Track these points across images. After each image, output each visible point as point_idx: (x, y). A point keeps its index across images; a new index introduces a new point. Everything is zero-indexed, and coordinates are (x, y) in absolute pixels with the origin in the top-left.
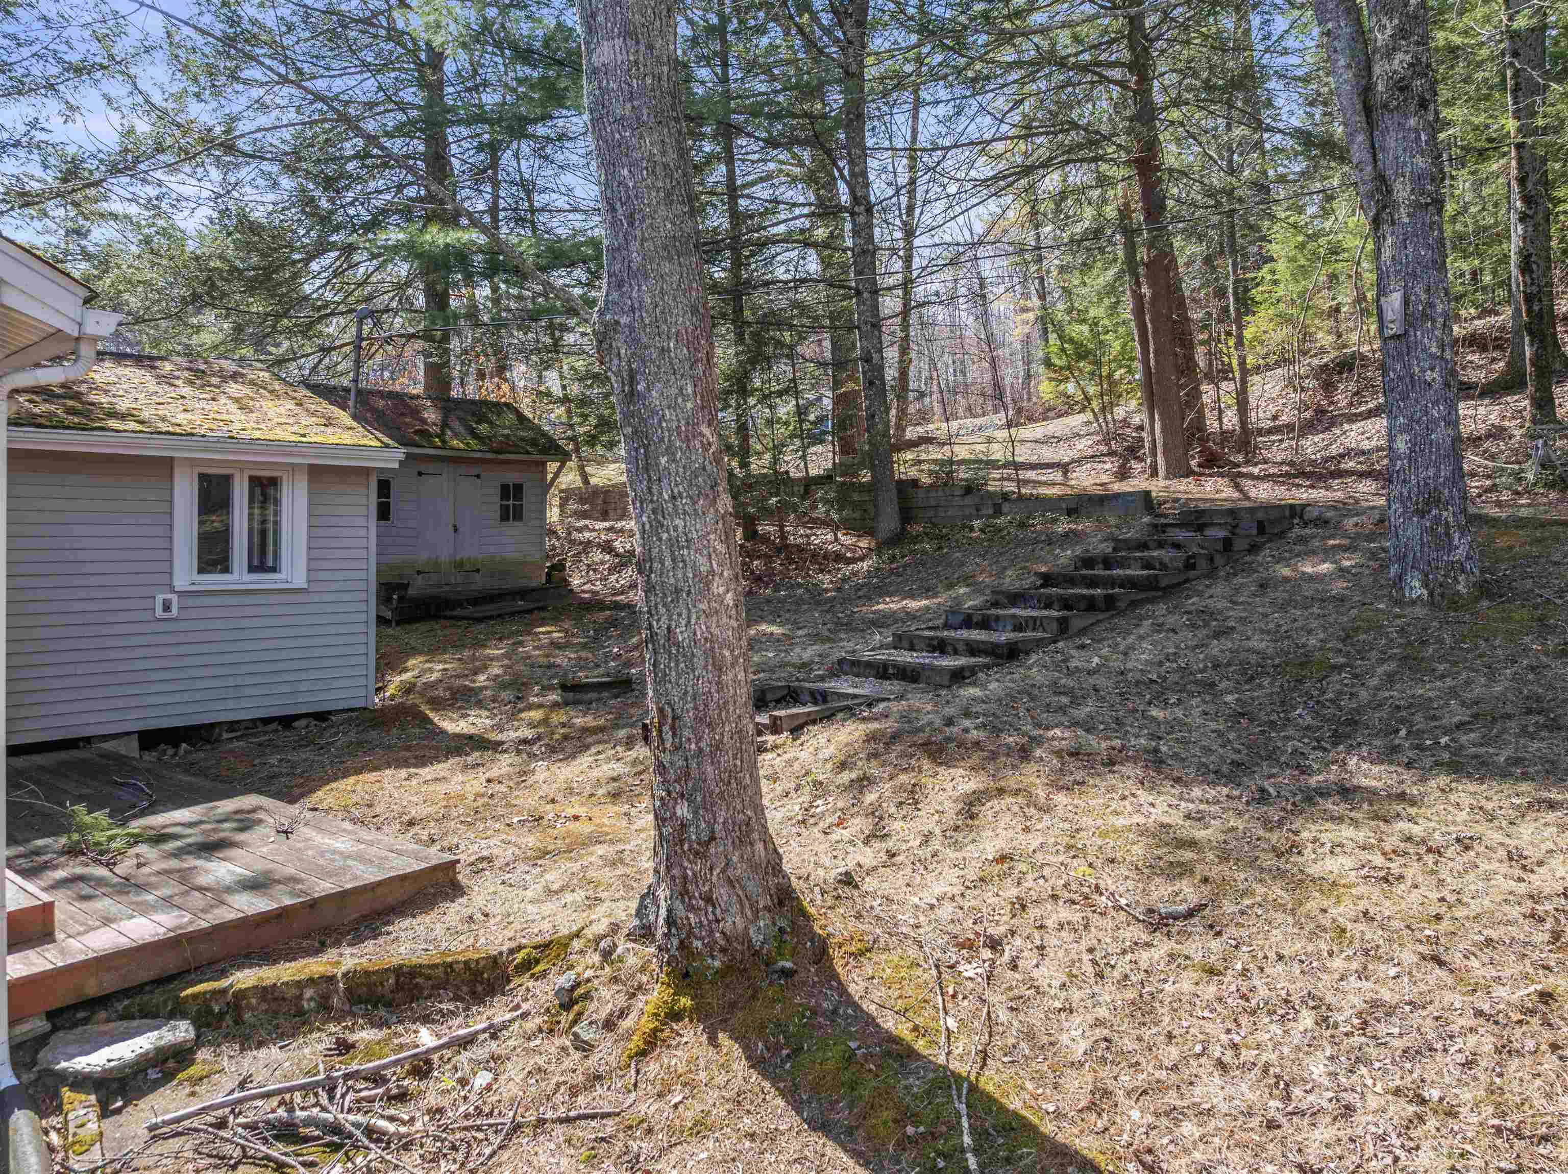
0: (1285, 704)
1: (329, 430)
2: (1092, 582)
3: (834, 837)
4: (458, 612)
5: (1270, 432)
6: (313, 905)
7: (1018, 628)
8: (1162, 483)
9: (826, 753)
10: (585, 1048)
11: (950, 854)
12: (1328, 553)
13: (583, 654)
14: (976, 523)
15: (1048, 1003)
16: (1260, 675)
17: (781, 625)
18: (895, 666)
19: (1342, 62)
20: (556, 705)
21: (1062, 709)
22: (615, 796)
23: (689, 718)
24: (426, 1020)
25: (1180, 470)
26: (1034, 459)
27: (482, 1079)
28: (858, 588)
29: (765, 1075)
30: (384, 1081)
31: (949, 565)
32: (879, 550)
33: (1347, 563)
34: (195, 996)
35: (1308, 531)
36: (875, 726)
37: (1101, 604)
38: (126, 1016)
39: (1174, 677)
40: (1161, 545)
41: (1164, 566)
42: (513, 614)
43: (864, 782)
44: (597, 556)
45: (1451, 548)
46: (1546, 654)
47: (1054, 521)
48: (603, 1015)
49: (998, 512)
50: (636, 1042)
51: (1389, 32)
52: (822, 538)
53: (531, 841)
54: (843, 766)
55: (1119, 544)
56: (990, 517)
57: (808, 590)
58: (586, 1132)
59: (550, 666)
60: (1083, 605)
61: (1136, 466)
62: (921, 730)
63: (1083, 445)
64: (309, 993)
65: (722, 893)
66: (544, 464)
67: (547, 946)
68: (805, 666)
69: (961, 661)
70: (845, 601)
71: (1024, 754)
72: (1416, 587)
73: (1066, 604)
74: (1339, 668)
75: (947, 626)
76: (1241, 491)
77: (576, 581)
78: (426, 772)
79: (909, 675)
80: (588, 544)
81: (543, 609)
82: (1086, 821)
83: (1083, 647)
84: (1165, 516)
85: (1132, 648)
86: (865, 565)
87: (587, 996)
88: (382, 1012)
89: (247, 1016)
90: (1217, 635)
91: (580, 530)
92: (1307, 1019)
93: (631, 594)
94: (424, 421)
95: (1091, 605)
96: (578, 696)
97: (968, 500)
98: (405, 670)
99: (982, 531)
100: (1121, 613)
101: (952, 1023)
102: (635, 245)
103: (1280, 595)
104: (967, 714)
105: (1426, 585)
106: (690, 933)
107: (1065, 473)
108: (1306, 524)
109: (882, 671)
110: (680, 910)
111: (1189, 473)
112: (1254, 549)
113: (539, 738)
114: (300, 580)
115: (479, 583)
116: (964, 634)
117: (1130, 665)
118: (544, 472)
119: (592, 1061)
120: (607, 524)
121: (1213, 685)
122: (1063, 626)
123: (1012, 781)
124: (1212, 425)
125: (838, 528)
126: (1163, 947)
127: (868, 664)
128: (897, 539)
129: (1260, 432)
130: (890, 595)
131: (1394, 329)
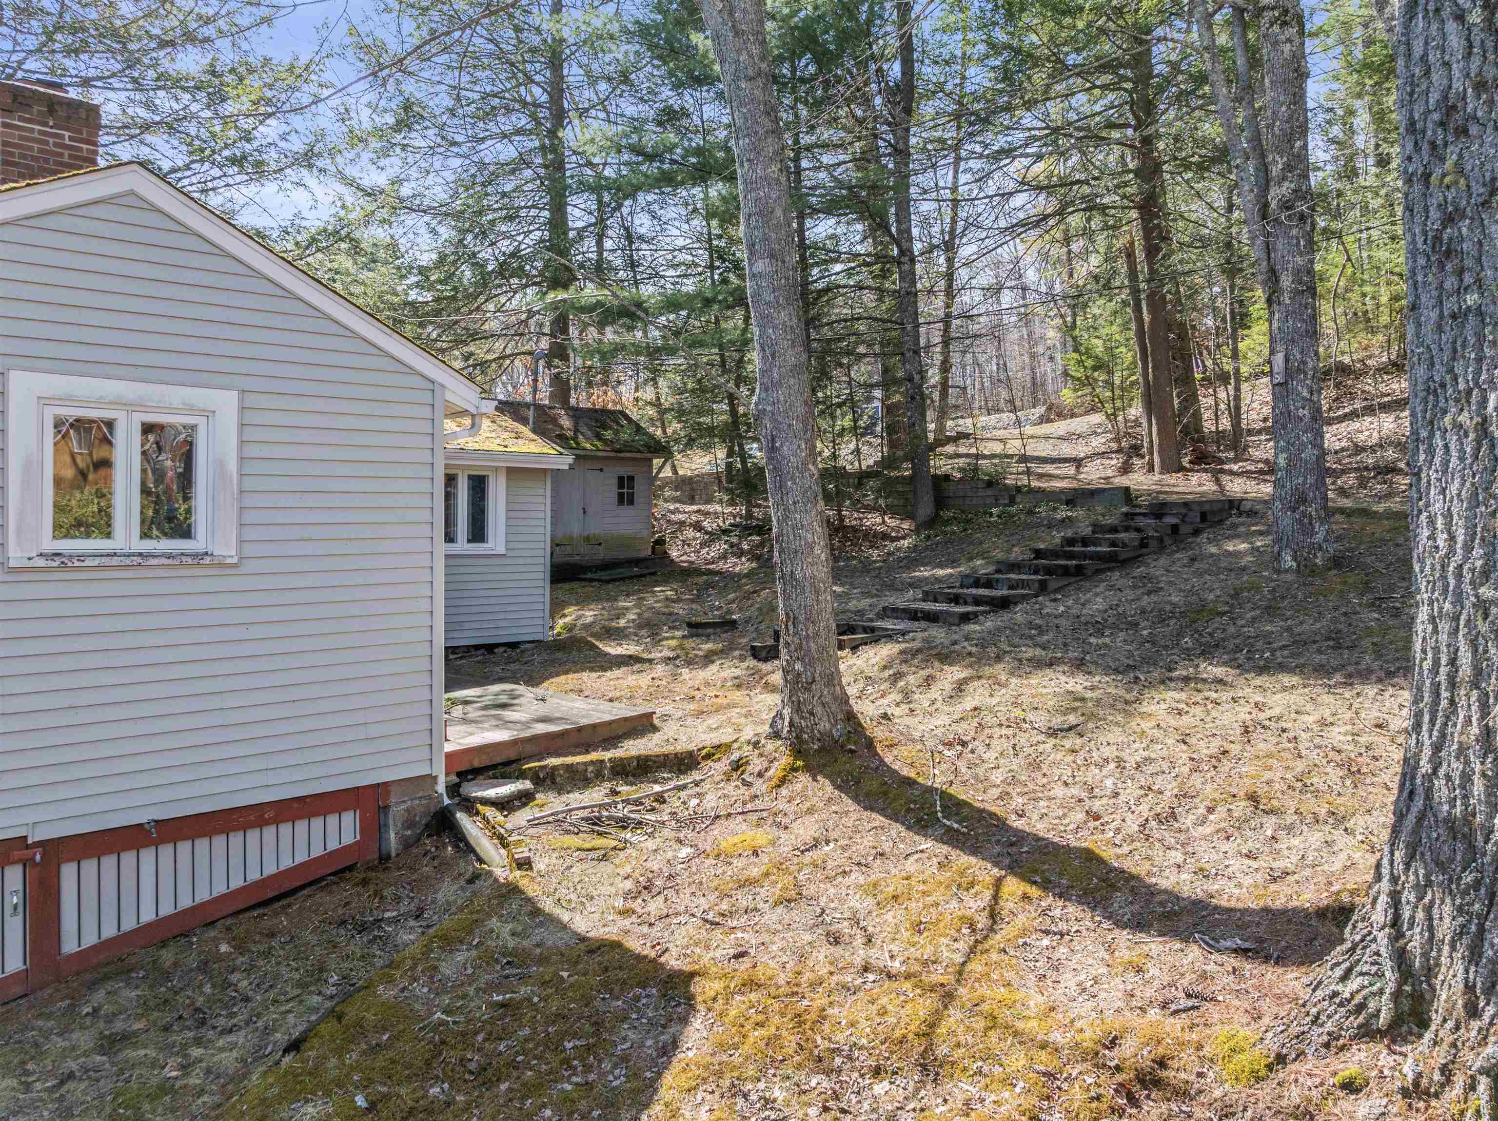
0: (1180, 635)
1: (520, 441)
2: (1071, 556)
3: (878, 703)
4: (589, 575)
5: (1259, 432)
6: (580, 729)
7: (1011, 588)
8: (1157, 477)
9: (873, 661)
10: (748, 785)
11: (946, 709)
12: (1247, 536)
13: (694, 606)
14: (995, 510)
15: (986, 766)
16: (1170, 618)
17: (842, 585)
18: (922, 612)
19: (1246, 188)
20: (684, 637)
21: (1031, 637)
22: (739, 687)
23: (802, 618)
24: (656, 782)
25: (1172, 466)
26: (1054, 454)
27: (694, 802)
28: (900, 560)
29: (841, 791)
30: (642, 804)
31: (972, 543)
32: (917, 531)
33: (1259, 544)
34: (530, 769)
35: (1241, 520)
36: (904, 646)
37: (1073, 571)
38: (495, 777)
39: (1111, 620)
40: (1127, 529)
41: (1124, 545)
42: (631, 577)
43: (898, 676)
44: (690, 533)
45: (1314, 534)
46: (1360, 605)
47: (1055, 509)
48: (757, 770)
49: (1012, 502)
50: (775, 781)
51: (1280, 166)
52: (873, 520)
53: (692, 706)
54: (885, 667)
55: (1097, 527)
56: (1005, 505)
57: (860, 562)
58: (753, 817)
59: (670, 614)
60: (1060, 571)
61: (1137, 462)
62: (936, 647)
63: (1097, 443)
64: (590, 769)
65: (819, 710)
66: (651, 460)
67: (719, 746)
68: (860, 613)
69: (970, 609)
70: (890, 569)
71: (998, 659)
72: (1288, 561)
73: (1049, 571)
74: (1224, 614)
75: (962, 586)
76: (1220, 485)
77: (674, 553)
78: (608, 674)
79: (932, 618)
80: (682, 523)
81: (654, 574)
82: (1025, 690)
83: (1055, 600)
84: (1140, 506)
85: (1088, 601)
86: (905, 543)
87: (747, 763)
88: (631, 778)
89: (558, 779)
90: (1149, 593)
91: (672, 512)
92: (1112, 765)
93: (721, 563)
94: (562, 427)
95: (1066, 572)
96: (700, 631)
97: (989, 492)
98: (564, 616)
99: (999, 516)
100: (1087, 578)
101: (937, 772)
102: (775, 370)
103: (1203, 566)
104: (967, 639)
105: (1295, 558)
106: (802, 731)
107: (1078, 467)
108: (1240, 514)
109: (914, 615)
110: (796, 718)
111: (1181, 469)
112: (1197, 532)
113: (678, 657)
114: (501, 550)
115: (602, 554)
116: (974, 591)
117: (1084, 611)
118: (651, 466)
119: (753, 790)
120: (695, 508)
121: (1137, 624)
122: (1043, 587)
123: (987, 671)
124: (1208, 426)
125: (885, 513)
126: (1052, 741)
127: (904, 610)
128: (932, 522)
129: (1250, 432)
130: (924, 565)
131: (1279, 379)
